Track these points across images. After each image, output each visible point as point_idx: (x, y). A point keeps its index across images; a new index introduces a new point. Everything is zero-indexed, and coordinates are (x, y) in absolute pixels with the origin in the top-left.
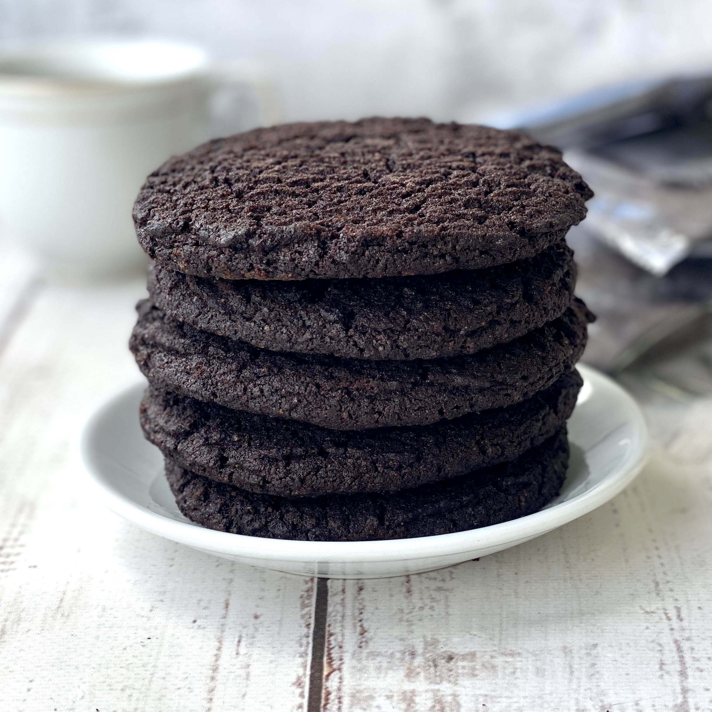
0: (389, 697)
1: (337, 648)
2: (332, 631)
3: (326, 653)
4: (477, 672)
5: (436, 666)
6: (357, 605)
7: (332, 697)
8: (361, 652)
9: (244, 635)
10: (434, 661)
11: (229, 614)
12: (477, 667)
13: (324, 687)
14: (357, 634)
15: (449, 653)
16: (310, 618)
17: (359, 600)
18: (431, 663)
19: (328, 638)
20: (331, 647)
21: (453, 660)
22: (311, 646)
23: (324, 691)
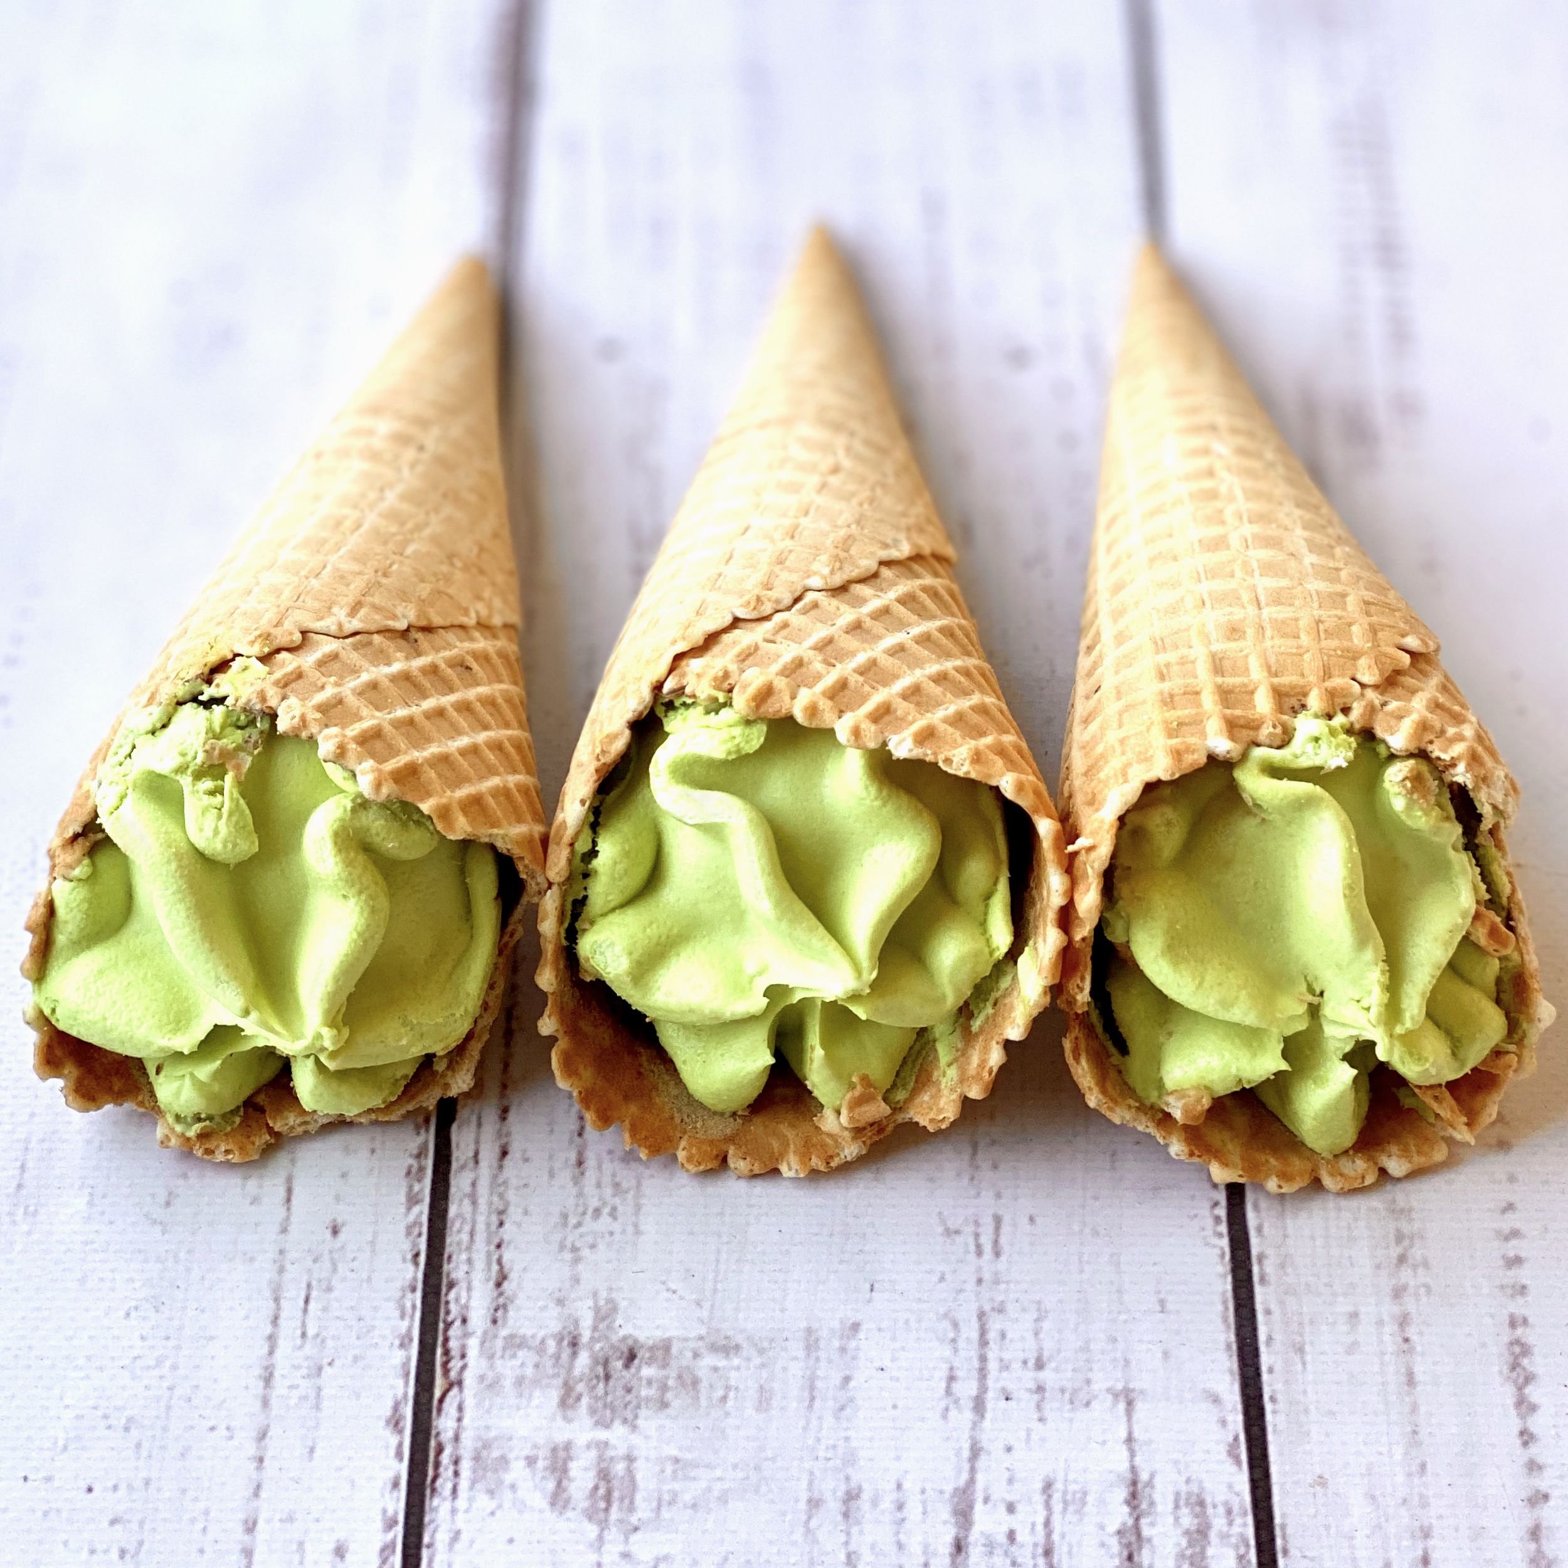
0: (531, 1461)
1: (458, 1323)
2: (453, 1276)
3: (440, 1339)
4: (669, 1396)
5: (607, 1377)
6: (495, 1199)
7: (445, 1458)
8: (495, 1337)
9: (314, 1283)
10: (606, 1363)
11: (294, 1219)
12: (671, 1383)
13: (434, 1432)
14: (492, 1284)
15: (630, 1342)
16: (420, 1235)
17: (500, 1185)
18: (600, 1370)
19: (446, 1295)
20: (450, 1319)
21: (636, 1362)
22: (418, 1314)
23: (433, 1443)
